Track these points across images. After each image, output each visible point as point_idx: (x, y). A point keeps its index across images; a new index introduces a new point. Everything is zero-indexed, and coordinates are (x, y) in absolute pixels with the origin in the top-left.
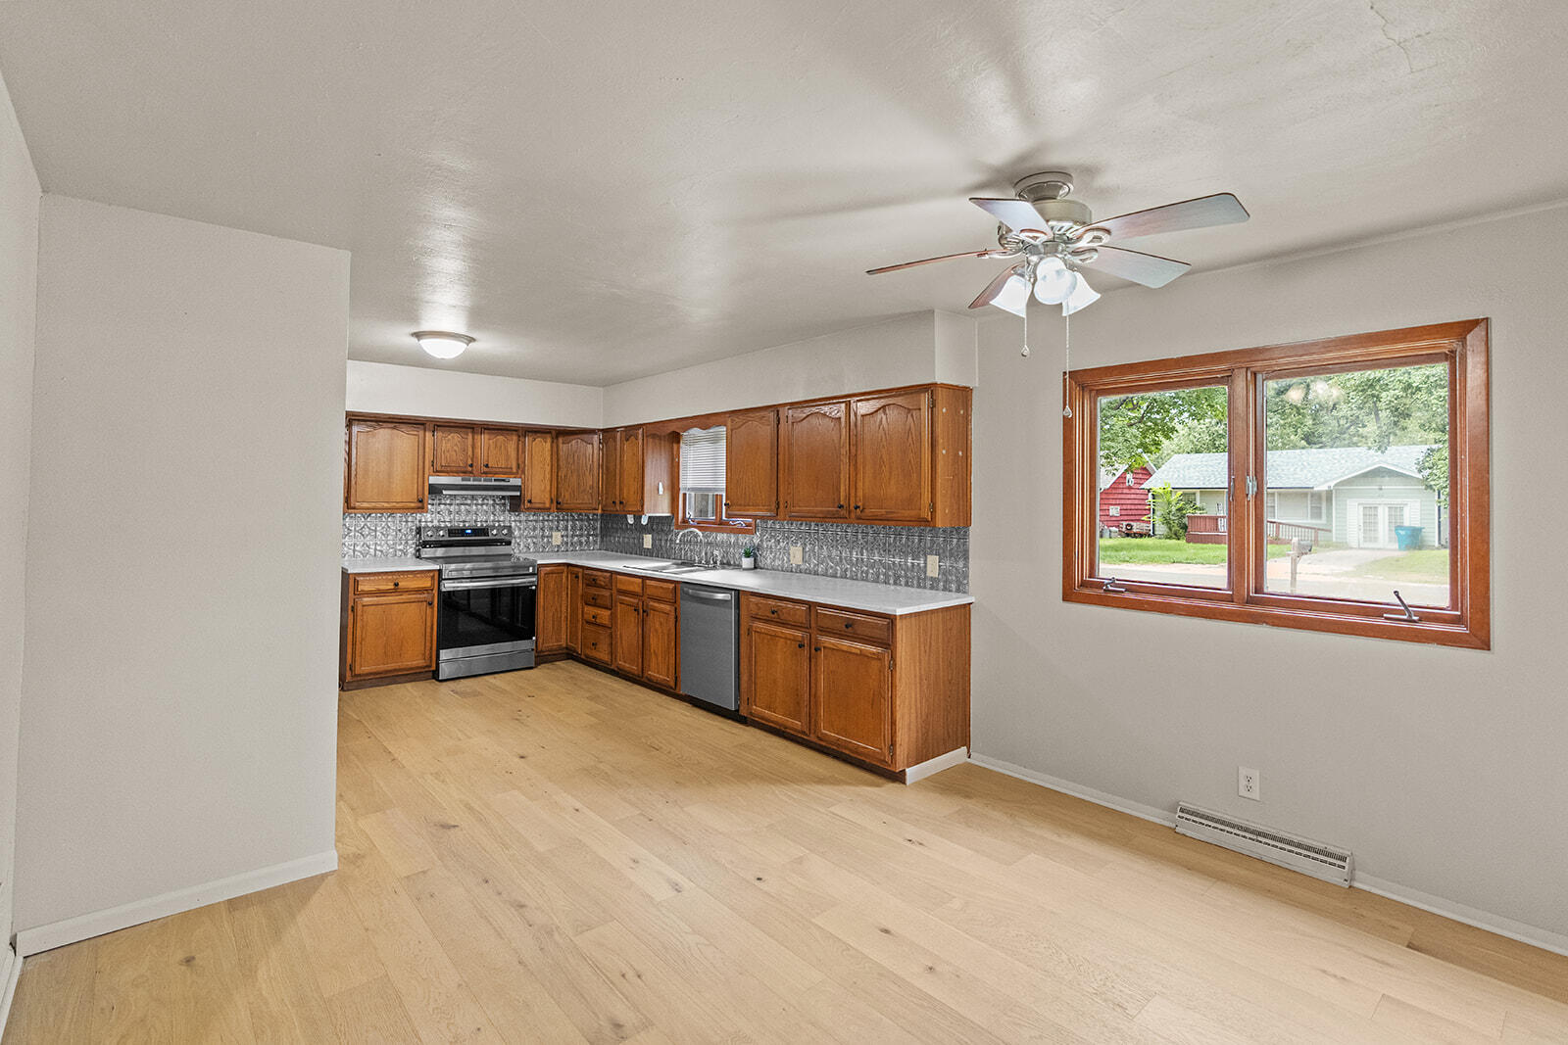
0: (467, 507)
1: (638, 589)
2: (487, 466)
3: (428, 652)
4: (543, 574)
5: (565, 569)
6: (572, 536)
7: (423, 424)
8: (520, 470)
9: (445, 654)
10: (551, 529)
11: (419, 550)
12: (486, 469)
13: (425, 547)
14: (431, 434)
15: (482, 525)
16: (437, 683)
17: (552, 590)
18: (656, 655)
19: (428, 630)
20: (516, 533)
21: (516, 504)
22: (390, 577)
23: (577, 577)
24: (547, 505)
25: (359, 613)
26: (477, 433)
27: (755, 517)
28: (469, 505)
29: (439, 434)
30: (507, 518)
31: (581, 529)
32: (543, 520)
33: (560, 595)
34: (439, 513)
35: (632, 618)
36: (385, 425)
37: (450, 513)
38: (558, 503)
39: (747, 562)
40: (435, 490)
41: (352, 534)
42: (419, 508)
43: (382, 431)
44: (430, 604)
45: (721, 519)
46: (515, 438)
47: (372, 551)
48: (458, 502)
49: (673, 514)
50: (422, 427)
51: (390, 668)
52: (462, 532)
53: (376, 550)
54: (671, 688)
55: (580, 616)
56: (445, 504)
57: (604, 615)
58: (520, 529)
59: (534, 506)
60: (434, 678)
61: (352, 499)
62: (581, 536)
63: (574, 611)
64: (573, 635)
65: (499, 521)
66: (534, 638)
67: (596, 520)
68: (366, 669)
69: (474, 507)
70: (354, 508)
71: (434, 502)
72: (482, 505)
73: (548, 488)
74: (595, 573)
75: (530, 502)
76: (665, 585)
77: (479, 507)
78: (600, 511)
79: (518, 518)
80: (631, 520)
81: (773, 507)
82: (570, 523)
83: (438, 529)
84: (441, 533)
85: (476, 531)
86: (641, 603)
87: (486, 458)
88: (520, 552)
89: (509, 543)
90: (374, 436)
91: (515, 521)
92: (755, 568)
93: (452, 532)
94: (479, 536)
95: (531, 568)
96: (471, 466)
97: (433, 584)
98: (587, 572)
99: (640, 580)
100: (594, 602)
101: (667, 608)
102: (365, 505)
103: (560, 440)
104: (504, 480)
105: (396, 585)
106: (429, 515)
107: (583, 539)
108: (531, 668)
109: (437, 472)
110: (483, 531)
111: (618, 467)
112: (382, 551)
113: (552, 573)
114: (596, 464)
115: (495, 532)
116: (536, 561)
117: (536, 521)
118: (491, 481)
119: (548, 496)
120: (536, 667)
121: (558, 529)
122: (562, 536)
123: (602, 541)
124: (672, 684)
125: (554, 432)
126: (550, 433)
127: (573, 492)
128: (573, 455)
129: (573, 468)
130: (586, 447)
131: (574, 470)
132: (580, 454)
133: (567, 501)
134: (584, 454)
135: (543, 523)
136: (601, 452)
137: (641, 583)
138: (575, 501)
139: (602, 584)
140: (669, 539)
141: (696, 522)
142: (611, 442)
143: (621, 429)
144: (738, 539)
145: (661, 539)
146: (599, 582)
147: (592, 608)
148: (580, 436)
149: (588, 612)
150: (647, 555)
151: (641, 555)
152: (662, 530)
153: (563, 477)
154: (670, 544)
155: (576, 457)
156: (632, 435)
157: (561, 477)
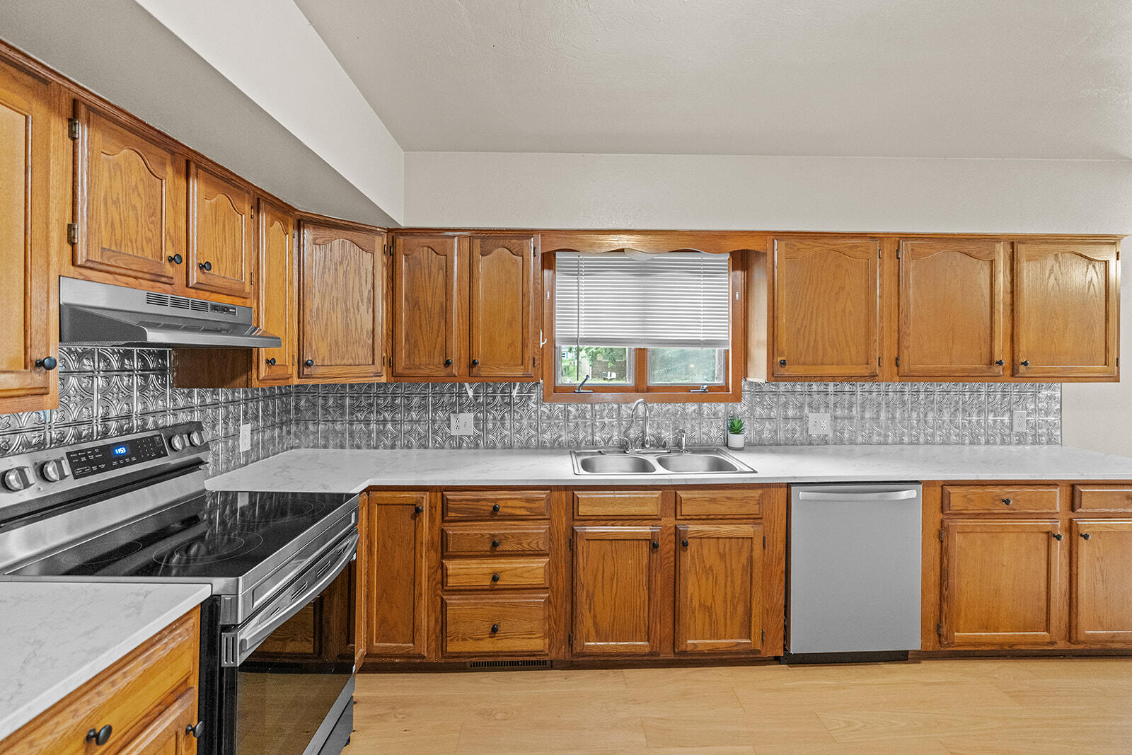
6: (264, 429)
8: (253, 288)
12: (202, 278)
18: (708, 609)
24: (290, 370)
46: (247, 209)
52: (105, 458)
57: (528, 569)
59: (274, 372)
63: (399, 577)
75: (270, 363)
82: (261, 404)
93: (82, 462)
103: (306, 233)
104: (224, 309)
110: (154, 444)
114: (379, 290)
115: (177, 441)
118: (206, 309)
122: (252, 431)
125: (293, 215)
126: (289, 213)
127: (336, 342)
128: (336, 269)
129: (334, 294)
130: (359, 257)
131: (337, 300)
132: (348, 268)
133: (323, 360)
134: (355, 270)
135: (227, 408)
136: (385, 269)
137: (661, 498)
138: (338, 361)
139: (522, 512)
140: (527, 416)
141: (590, 389)
142: (425, 254)
143: (459, 233)
144: (702, 409)
145: (503, 420)
146: (509, 510)
147: (477, 562)
148: (348, 234)
149: (461, 572)
150: (460, 448)
151: (442, 448)
152: (507, 405)
153: (314, 311)
154: (530, 425)
155: (340, 273)
156: (502, 247)
157: (310, 310)
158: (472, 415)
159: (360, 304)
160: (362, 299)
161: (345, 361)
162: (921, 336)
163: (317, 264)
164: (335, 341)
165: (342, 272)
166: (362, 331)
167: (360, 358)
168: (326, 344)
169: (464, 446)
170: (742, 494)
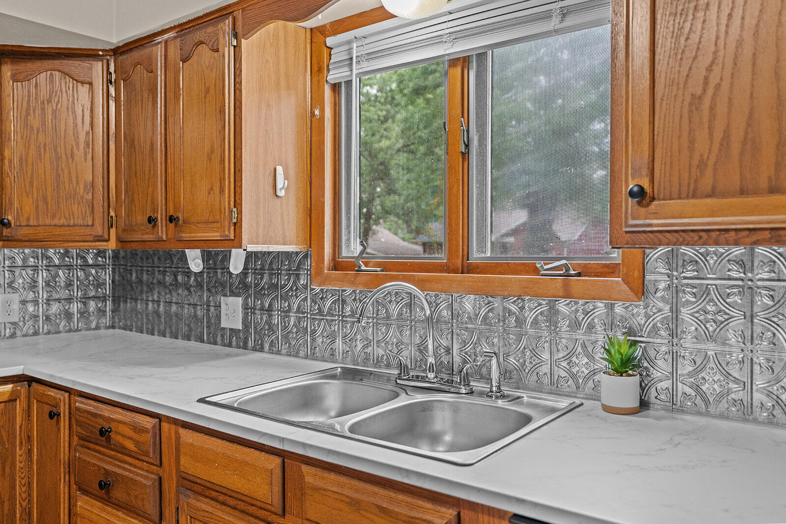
1: (267, 491)
5: (22, 388)
6: (49, 301)
23: (53, 415)
31: (69, 285)
38: (3, 225)
45: (468, 256)
49: (308, 247)
62: (69, 300)
67: (103, 265)
74: (106, 411)
76: (398, 503)
78: (112, 245)
80: (195, 261)
82: (43, 273)
98: (81, 404)
99: (276, 461)
100: (105, 491)
103: (8, 70)
107: (75, 308)
114: (100, 132)
121: (12, 288)
122: (24, 302)
123: (116, 310)
127: (45, 198)
128: (43, 109)
129: (41, 137)
130: (73, 90)
131: (45, 145)
132: (59, 106)
133: (28, 219)
134: (68, 108)
136: (112, 105)
137: (278, 473)
138: (48, 222)
139: (130, 445)
140: (296, 306)
141: (378, 265)
142: (139, 75)
143: (166, 36)
144: (557, 312)
145: (270, 309)
146: (120, 439)
147: (99, 504)
148: (57, 63)
149: (87, 514)
150: (230, 345)
151: (215, 343)
152: (274, 287)
153: (16, 160)
154: (299, 320)
155: (49, 111)
156: (202, 43)
157: (10, 161)
158: (240, 300)
159: (75, 148)
160: (77, 144)
161: (56, 221)
163: (20, 107)
164: (43, 196)
165: (50, 111)
166: (78, 183)
167: (76, 217)
168: (31, 201)
169: (234, 343)
170: (409, 505)
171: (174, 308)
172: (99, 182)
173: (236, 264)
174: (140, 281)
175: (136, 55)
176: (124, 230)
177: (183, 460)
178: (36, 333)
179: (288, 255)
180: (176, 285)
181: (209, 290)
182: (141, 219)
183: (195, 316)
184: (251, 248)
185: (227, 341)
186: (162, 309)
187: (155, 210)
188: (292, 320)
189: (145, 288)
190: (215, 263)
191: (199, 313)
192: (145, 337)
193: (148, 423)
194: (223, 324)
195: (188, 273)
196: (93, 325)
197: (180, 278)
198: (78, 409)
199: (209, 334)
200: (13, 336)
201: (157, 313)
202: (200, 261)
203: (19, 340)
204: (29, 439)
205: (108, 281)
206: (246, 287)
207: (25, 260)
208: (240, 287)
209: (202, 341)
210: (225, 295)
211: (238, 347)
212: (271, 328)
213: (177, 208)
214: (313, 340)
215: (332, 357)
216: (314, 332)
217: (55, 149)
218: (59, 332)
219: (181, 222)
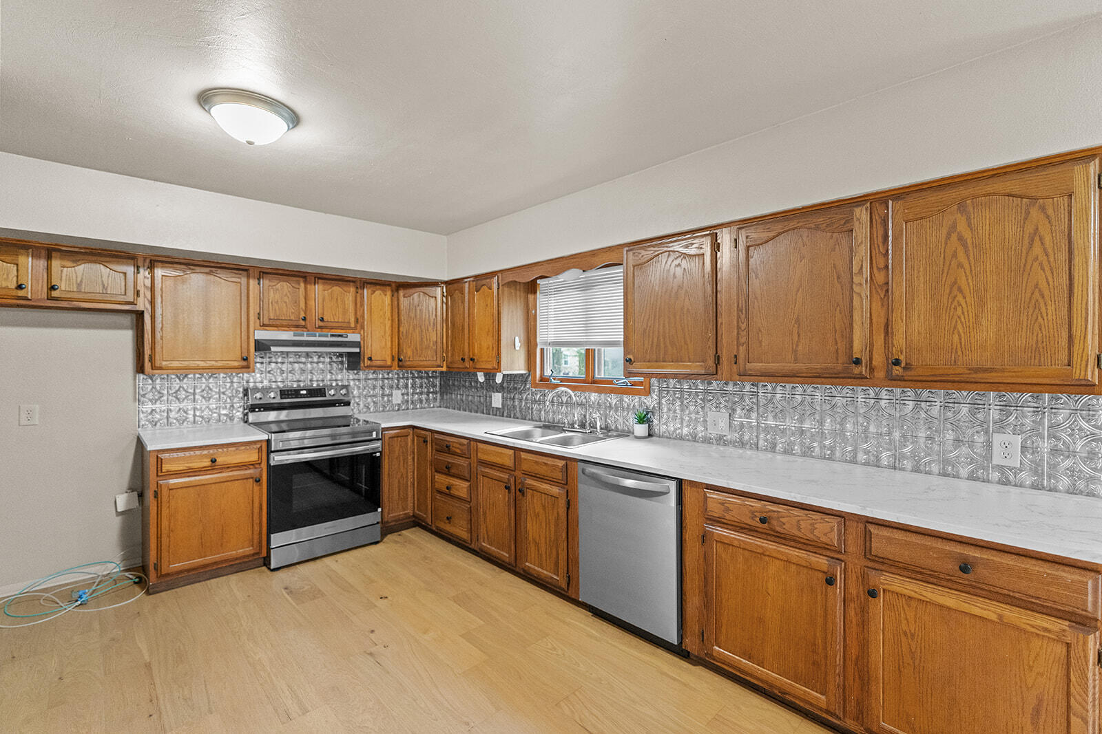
0: (302, 366)
1: (509, 462)
2: (322, 320)
3: (256, 537)
4: (387, 438)
5: (410, 431)
6: (413, 394)
7: (246, 270)
8: (359, 324)
9: (277, 539)
10: (391, 387)
11: (246, 415)
12: (321, 324)
13: (254, 411)
14: (257, 281)
15: (318, 385)
16: (269, 572)
17: (397, 454)
18: (537, 544)
19: (256, 510)
20: (355, 392)
21: (354, 361)
22: (205, 452)
23: (425, 441)
24: (389, 363)
25: (165, 498)
26: (310, 283)
27: (649, 376)
28: (304, 363)
29: (265, 282)
30: (345, 376)
31: (421, 386)
32: (383, 378)
33: (405, 461)
34: (269, 372)
35: (501, 496)
36: (198, 269)
37: (282, 372)
38: (400, 360)
39: (641, 430)
40: (261, 346)
41: (165, 398)
42: (243, 367)
43: (193, 276)
44: (258, 481)
45: (593, 377)
46: (352, 289)
47: (191, 417)
48: (291, 360)
49: (529, 371)
50: (245, 273)
51: (207, 562)
52: (296, 393)
53: (195, 416)
54: (563, 590)
55: (429, 485)
56: (277, 363)
57: (461, 488)
58: (359, 388)
59: (375, 363)
60: (265, 565)
61: (157, 357)
62: (421, 393)
63: (421, 478)
64: (421, 504)
65: (336, 380)
66: (380, 510)
67: (436, 377)
68: (176, 566)
69: (309, 365)
70: (161, 368)
71: (264, 360)
72: (318, 363)
73: (389, 344)
74: (448, 438)
75: (370, 359)
76: (550, 461)
77: (315, 365)
78: (443, 368)
79: (356, 377)
80: (481, 378)
81: (711, 362)
82: (410, 381)
83: (268, 389)
84: (272, 395)
85: (312, 392)
86: (512, 480)
87: (320, 311)
88: (360, 412)
89: (348, 404)
90: (184, 282)
91: (354, 380)
92: (650, 435)
93: (284, 393)
94: (316, 397)
95: (374, 433)
96: (304, 319)
97: (260, 458)
98: (437, 436)
99: (511, 451)
100: (448, 470)
101: (555, 490)
102: (175, 364)
103: (401, 293)
104: (340, 336)
105: (213, 461)
106: (258, 375)
107: (424, 397)
108: (377, 543)
109: (264, 326)
110: (320, 392)
111: (467, 319)
112: (202, 417)
113: (397, 436)
114: (439, 318)
115: (332, 392)
116: (380, 424)
117: (376, 379)
118: (327, 336)
119: (389, 352)
120: (381, 541)
121: (398, 388)
122: (403, 394)
123: (442, 399)
124: (564, 586)
125: (393, 285)
126: (389, 285)
127: (416, 349)
128: (416, 310)
129: (415, 322)
130: (428, 301)
131: (416, 325)
132: (422, 308)
133: (409, 358)
134: (426, 309)
135: (383, 381)
136: (444, 305)
137: (513, 455)
138: (417, 359)
139: (458, 451)
140: (524, 398)
141: (559, 379)
142: (457, 295)
143: (469, 279)
144: (623, 400)
145: (514, 399)
146: (454, 449)
147: (445, 476)
148: (422, 289)
149: (439, 481)
150: (496, 415)
151: (489, 414)
152: (515, 389)
153: (405, 332)
154: (526, 403)
155: (418, 311)
156: (484, 285)
157: (402, 332)
158: (500, 394)
159: (429, 326)
160: (430, 324)
161: (421, 359)
162: (760, 330)
163: (407, 308)
166: (430, 342)
167: (429, 357)
169: (498, 414)
170: (553, 461)
171: (470, 398)
172: (439, 340)
173: (499, 379)
174: (454, 385)
175: (456, 285)
176: (451, 363)
177: (479, 454)
178: (408, 409)
179: (522, 374)
180: (471, 386)
181: (487, 390)
182: (458, 358)
183: (480, 401)
184: (504, 373)
185: (494, 413)
186: (464, 398)
187: (464, 355)
188: (523, 403)
189: (456, 388)
190: (489, 377)
191: (482, 400)
192: (456, 411)
193: (465, 442)
194: (493, 406)
195: (477, 381)
196: (432, 405)
197: (473, 384)
198: (436, 438)
199: (487, 410)
200: (398, 410)
201: (462, 400)
202: (483, 377)
203: (401, 412)
204: (413, 453)
205: (438, 384)
206: (503, 388)
207: (403, 375)
208: (500, 388)
209: (483, 413)
210: (494, 392)
211: (500, 416)
212: (514, 407)
213: (474, 355)
214: (532, 412)
215: (540, 421)
216: (532, 409)
217: (420, 327)
218: (417, 409)
219: (476, 360)
